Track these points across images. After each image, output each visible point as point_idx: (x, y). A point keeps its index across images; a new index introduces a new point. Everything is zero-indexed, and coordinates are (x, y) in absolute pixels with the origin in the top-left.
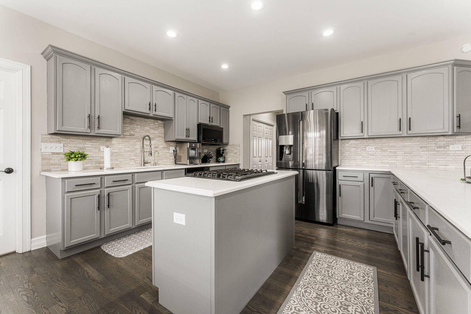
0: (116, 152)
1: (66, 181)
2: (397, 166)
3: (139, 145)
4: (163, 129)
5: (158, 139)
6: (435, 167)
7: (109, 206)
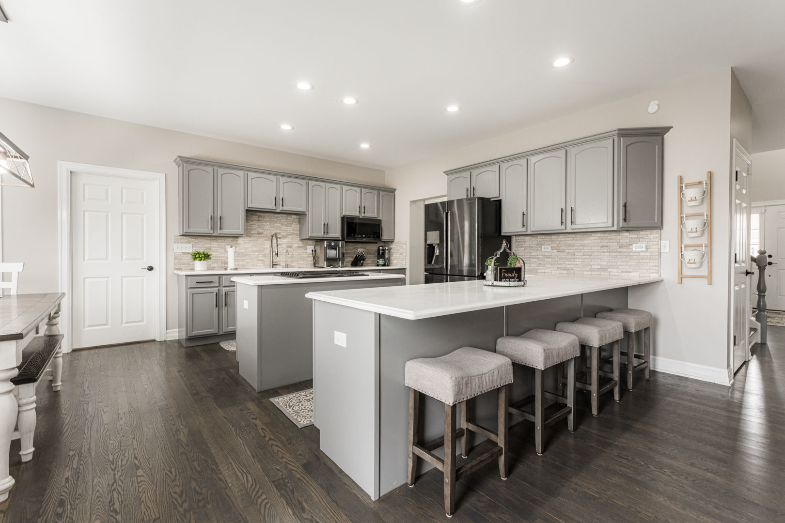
0: (243, 253)
1: (189, 278)
2: (576, 272)
3: (267, 245)
4: (298, 225)
5: (292, 236)
6: (616, 274)
7: (226, 305)
